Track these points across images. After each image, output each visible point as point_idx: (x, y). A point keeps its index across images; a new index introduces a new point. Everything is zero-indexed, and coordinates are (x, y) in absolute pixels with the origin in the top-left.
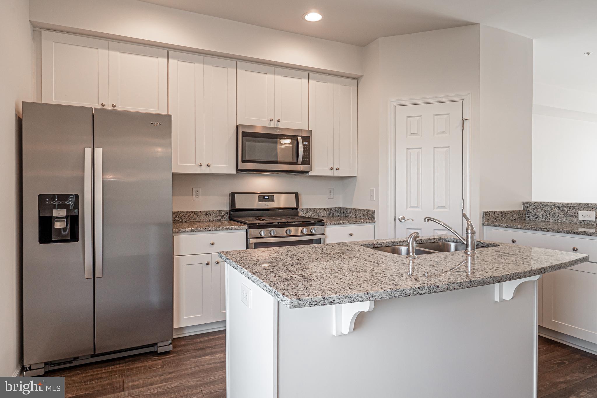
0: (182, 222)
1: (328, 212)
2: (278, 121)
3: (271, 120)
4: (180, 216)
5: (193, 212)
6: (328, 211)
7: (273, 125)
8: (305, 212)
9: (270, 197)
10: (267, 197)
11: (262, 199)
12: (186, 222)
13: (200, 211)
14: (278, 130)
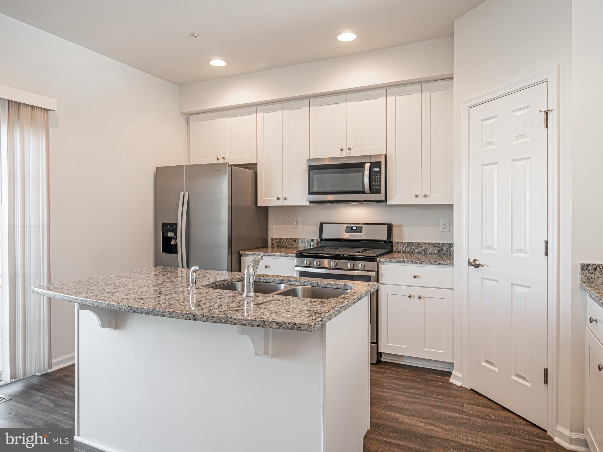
0: (283, 247)
1: (438, 248)
2: (350, 149)
3: (342, 150)
4: (282, 242)
5: (292, 239)
6: (438, 246)
7: (345, 154)
8: (405, 246)
9: (358, 228)
10: (355, 228)
11: (350, 229)
12: (286, 247)
13: (297, 239)
14: (343, 160)
